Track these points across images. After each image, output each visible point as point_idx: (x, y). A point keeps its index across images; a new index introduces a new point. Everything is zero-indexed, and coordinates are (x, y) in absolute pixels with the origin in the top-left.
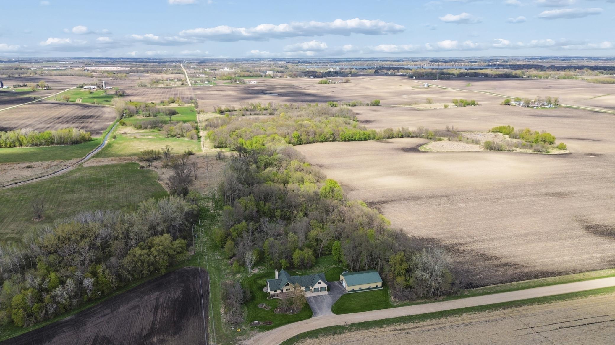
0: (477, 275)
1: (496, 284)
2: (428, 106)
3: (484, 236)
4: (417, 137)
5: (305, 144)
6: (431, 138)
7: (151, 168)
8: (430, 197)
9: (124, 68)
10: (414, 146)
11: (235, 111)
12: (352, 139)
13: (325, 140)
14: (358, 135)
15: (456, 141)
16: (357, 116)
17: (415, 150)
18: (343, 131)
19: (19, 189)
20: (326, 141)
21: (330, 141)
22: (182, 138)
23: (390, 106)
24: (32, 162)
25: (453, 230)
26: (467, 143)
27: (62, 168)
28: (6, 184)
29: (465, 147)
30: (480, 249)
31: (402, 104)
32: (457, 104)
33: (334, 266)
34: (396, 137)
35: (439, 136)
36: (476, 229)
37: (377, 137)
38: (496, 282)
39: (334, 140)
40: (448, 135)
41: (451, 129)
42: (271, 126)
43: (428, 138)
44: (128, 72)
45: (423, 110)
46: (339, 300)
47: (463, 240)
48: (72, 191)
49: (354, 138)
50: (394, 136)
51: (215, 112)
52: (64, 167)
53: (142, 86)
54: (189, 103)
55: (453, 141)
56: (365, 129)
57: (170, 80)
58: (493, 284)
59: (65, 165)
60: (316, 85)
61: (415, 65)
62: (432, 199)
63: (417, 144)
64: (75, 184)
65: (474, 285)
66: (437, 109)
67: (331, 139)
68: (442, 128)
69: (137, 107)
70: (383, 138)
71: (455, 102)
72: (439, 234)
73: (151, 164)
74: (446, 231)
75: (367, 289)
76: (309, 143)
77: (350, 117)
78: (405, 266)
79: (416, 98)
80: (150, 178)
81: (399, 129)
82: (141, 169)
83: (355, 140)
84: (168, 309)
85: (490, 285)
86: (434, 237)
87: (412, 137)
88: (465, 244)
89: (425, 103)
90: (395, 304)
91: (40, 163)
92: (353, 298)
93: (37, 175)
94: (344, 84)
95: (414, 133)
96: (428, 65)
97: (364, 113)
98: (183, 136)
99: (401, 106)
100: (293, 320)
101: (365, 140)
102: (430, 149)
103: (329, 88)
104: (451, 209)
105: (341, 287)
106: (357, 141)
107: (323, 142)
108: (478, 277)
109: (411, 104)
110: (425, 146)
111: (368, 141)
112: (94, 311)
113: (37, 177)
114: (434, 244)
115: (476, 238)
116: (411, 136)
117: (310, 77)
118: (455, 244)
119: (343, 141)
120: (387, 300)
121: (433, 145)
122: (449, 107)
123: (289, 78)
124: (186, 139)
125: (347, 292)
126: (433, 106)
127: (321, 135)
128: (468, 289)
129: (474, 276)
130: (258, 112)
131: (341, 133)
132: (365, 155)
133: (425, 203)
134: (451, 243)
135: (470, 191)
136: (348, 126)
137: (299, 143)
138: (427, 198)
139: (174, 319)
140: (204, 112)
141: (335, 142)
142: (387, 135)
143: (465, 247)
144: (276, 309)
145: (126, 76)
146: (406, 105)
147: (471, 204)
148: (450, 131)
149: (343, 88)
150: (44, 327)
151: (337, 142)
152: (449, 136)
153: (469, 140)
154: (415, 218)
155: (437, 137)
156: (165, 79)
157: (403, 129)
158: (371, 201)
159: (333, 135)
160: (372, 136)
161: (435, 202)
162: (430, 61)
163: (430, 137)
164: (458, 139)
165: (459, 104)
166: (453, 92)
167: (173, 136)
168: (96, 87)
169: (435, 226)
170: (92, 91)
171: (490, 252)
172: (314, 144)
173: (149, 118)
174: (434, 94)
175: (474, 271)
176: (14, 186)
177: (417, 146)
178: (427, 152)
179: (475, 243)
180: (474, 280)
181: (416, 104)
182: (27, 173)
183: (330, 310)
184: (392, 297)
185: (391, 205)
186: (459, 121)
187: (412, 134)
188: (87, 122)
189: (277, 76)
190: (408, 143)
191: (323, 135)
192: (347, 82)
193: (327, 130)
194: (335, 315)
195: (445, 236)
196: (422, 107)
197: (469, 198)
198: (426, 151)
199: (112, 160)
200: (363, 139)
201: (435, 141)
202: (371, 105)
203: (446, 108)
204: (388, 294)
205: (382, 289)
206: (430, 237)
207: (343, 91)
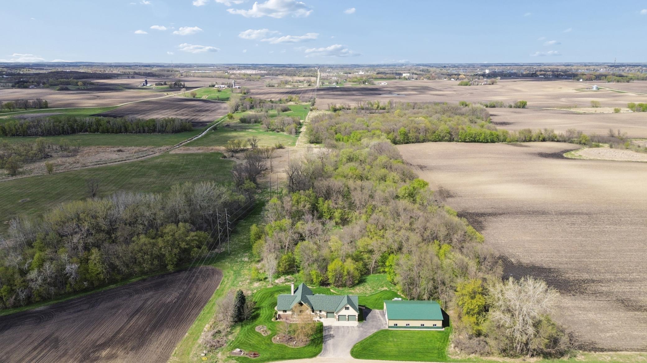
0: (607, 332)
1: (638, 350)
2: (593, 110)
3: (634, 274)
4: (565, 141)
5: (413, 142)
6: (585, 144)
7: (232, 159)
8: (561, 214)
9: (263, 72)
10: (557, 151)
11: (350, 109)
12: (474, 140)
13: (440, 139)
14: (483, 135)
15: (622, 148)
16: (491, 117)
17: (558, 155)
18: (463, 129)
19: (97, 169)
20: (440, 141)
21: (446, 141)
22: (282, 133)
23: (539, 108)
24: (126, 147)
25: (585, 260)
26: (637, 151)
27: (149, 154)
28: (89, 164)
29: (633, 156)
30: (624, 292)
31: (557, 107)
32: (634, 109)
33: (385, 288)
34: (535, 141)
35: (596, 142)
36: (623, 263)
37: (508, 140)
38: (639, 348)
39: (451, 140)
40: (610, 141)
41: (616, 134)
42: (377, 121)
43: (580, 143)
44: (263, 75)
45: (585, 113)
46: (371, 337)
47: (598, 276)
48: (144, 175)
49: (477, 139)
50: (532, 139)
51: (329, 110)
52: (152, 153)
53: (270, 86)
54: (306, 102)
55: (616, 148)
56: (496, 130)
57: (300, 82)
58: (632, 350)
59: (152, 151)
60: (454, 87)
61: (587, 70)
62: (563, 217)
63: (562, 150)
64: (150, 169)
65: (597, 346)
66: (605, 114)
67: (446, 138)
68: (605, 133)
69: (252, 103)
70: (517, 141)
71: (632, 107)
72: (560, 264)
73: (234, 155)
74: (573, 260)
75: (418, 327)
76: (418, 141)
77: (482, 118)
78: (479, 301)
79: (578, 102)
80: (226, 168)
81: (540, 131)
82: (223, 159)
83: (478, 142)
84: (148, 315)
85: (626, 350)
86: (552, 267)
87: (558, 141)
88: (600, 281)
89: (589, 107)
90: (453, 357)
91: (133, 147)
92: (392, 337)
93: (122, 158)
94: (488, 86)
95: (560, 136)
96: (605, 69)
97: (502, 114)
98: (283, 130)
99: (556, 109)
100: (290, 356)
101: (493, 142)
102: (580, 156)
103: (468, 89)
104: (590, 231)
105: (382, 319)
106: (481, 142)
107: (436, 141)
108: (608, 335)
109: (570, 107)
110: (573, 153)
111: (496, 143)
112: (71, 304)
113: (121, 160)
114: (548, 276)
115: (621, 276)
116: (556, 140)
117: (450, 79)
118: (584, 281)
119: (462, 141)
120: (444, 348)
121: (585, 152)
122: (621, 112)
123: (425, 80)
124: (285, 133)
125: (387, 328)
126: (599, 110)
127: (434, 132)
128: (586, 352)
129: (602, 331)
130: (374, 111)
131: (461, 131)
132: (485, 157)
133: (552, 221)
134: (577, 278)
135: (627, 211)
136: (473, 125)
137: (406, 141)
138: (556, 214)
139: (146, 328)
140: (318, 110)
141: (452, 143)
142: (522, 137)
143: (599, 286)
144: (275, 337)
145: (259, 78)
146: (562, 108)
147: (624, 227)
148: (615, 137)
149: (486, 90)
150: (10, 315)
151: (455, 143)
152: (611, 143)
153: (641, 148)
154: (528, 238)
155: (593, 143)
156: (295, 81)
157: (546, 130)
158: (473, 211)
159: (450, 133)
160: (502, 138)
161: (567, 220)
162: (609, 66)
163: (583, 141)
164: (624, 147)
165: (636, 109)
166: (631, 96)
167: (273, 130)
168: (226, 86)
169: (558, 252)
170: (221, 89)
171: (640, 298)
172: (424, 143)
173: (260, 113)
174: (604, 97)
175: (605, 324)
176: (95, 166)
177: (562, 152)
178: (575, 159)
179: (618, 282)
180: (601, 339)
181: (576, 107)
182: (115, 156)
183: (349, 350)
184: (453, 345)
185: (501, 218)
186: (633, 126)
187: (558, 138)
188: (199, 115)
189: (413, 78)
190: (549, 148)
191: (437, 132)
192: (493, 84)
193: (443, 128)
194: (353, 358)
195: (569, 266)
196: (583, 110)
197: (622, 219)
198: (573, 157)
199: (199, 149)
200: (489, 141)
201: (591, 147)
202: (514, 107)
203: (617, 112)
204: (448, 339)
205: (443, 332)
206: (545, 266)
207: (486, 93)
